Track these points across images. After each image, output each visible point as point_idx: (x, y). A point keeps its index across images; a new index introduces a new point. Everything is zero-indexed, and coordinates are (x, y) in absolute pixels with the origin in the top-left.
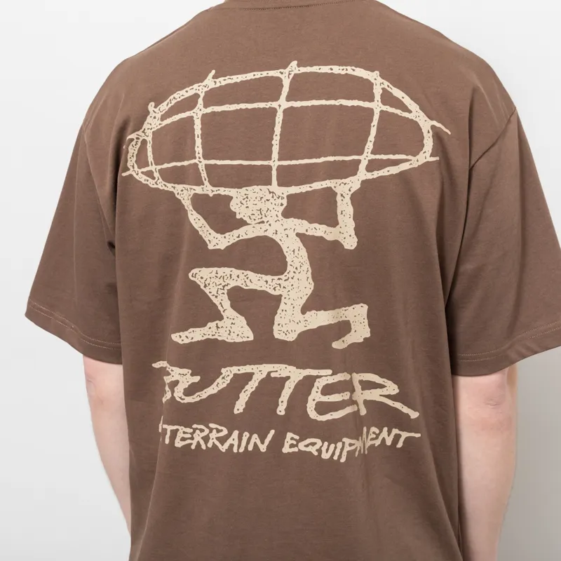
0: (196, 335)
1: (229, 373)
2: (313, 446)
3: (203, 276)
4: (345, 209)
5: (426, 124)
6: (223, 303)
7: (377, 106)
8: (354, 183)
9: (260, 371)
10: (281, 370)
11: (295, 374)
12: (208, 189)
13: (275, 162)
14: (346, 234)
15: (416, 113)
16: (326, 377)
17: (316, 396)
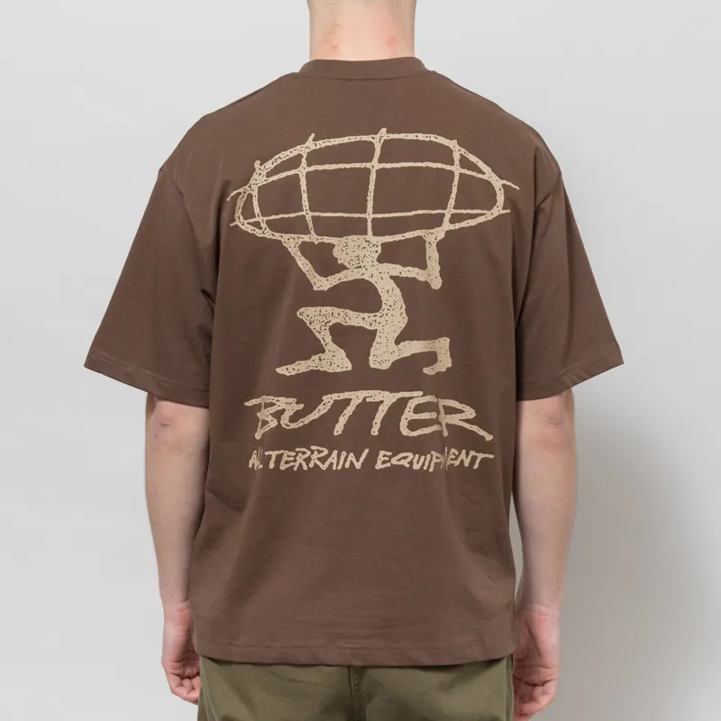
0: (301, 367)
1: (329, 400)
2: (406, 459)
3: (309, 314)
4: (433, 255)
5: (497, 183)
6: (326, 338)
7: (457, 169)
8: (439, 233)
9: (357, 397)
10: (374, 395)
11: (388, 398)
12: (313, 238)
13: (370, 215)
14: (432, 276)
15: (488, 174)
16: (417, 398)
17: (408, 415)
